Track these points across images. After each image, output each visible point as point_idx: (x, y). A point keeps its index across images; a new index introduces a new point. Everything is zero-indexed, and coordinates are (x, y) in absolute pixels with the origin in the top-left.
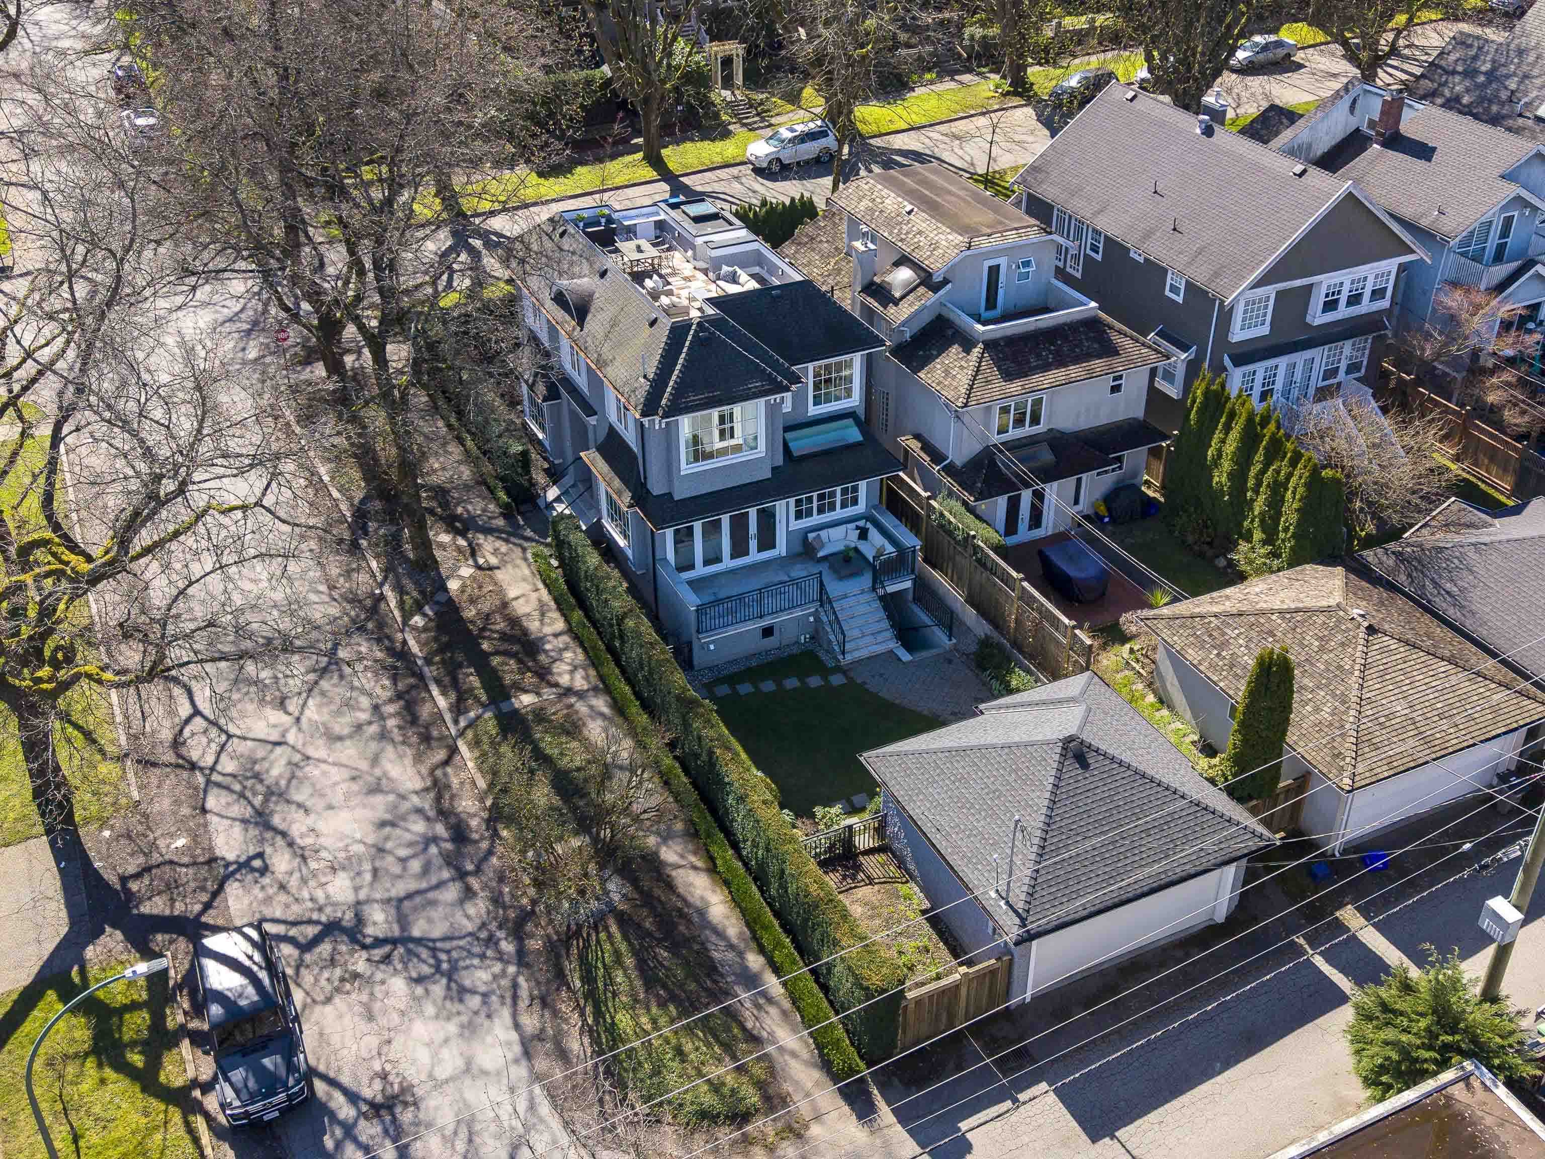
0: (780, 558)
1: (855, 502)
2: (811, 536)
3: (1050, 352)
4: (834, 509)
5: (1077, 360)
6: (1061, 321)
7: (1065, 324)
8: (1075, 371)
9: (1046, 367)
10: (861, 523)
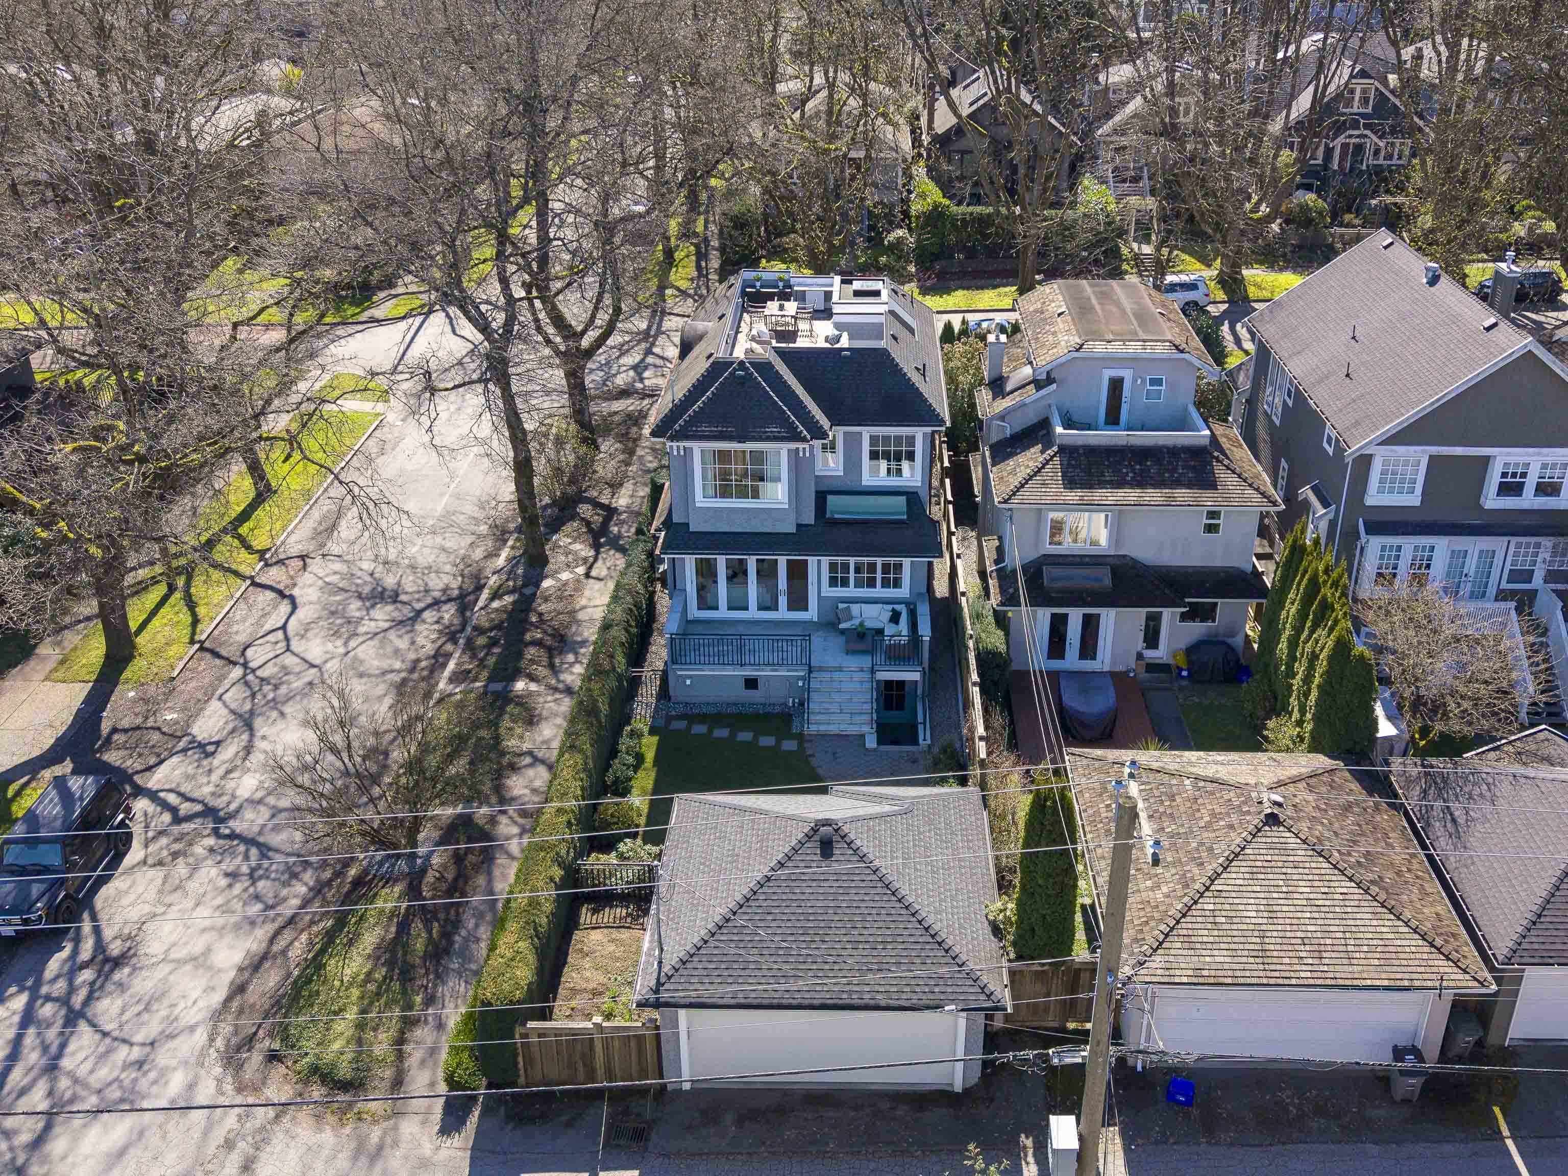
0: (811, 622)
1: (897, 584)
2: (841, 606)
3: (1133, 471)
4: (874, 586)
5: (1159, 484)
6: (1161, 442)
7: (1164, 447)
8: (1153, 495)
9: (1120, 484)
10: (898, 607)
